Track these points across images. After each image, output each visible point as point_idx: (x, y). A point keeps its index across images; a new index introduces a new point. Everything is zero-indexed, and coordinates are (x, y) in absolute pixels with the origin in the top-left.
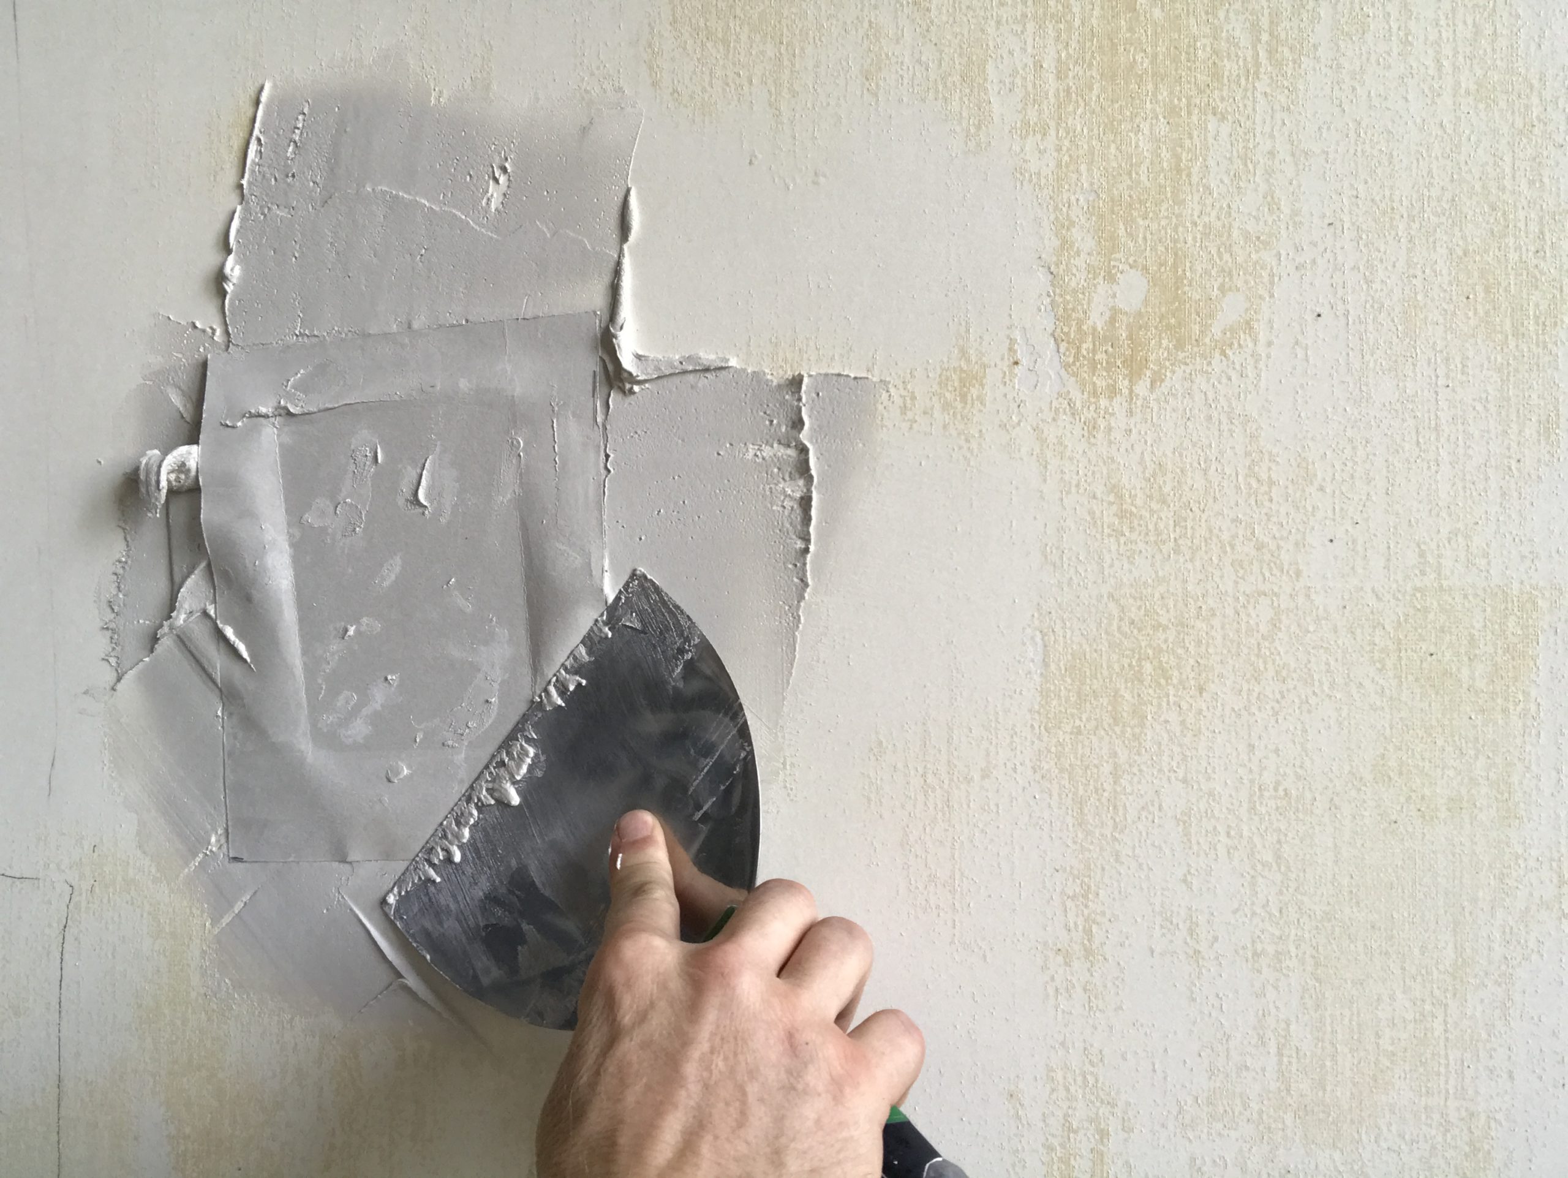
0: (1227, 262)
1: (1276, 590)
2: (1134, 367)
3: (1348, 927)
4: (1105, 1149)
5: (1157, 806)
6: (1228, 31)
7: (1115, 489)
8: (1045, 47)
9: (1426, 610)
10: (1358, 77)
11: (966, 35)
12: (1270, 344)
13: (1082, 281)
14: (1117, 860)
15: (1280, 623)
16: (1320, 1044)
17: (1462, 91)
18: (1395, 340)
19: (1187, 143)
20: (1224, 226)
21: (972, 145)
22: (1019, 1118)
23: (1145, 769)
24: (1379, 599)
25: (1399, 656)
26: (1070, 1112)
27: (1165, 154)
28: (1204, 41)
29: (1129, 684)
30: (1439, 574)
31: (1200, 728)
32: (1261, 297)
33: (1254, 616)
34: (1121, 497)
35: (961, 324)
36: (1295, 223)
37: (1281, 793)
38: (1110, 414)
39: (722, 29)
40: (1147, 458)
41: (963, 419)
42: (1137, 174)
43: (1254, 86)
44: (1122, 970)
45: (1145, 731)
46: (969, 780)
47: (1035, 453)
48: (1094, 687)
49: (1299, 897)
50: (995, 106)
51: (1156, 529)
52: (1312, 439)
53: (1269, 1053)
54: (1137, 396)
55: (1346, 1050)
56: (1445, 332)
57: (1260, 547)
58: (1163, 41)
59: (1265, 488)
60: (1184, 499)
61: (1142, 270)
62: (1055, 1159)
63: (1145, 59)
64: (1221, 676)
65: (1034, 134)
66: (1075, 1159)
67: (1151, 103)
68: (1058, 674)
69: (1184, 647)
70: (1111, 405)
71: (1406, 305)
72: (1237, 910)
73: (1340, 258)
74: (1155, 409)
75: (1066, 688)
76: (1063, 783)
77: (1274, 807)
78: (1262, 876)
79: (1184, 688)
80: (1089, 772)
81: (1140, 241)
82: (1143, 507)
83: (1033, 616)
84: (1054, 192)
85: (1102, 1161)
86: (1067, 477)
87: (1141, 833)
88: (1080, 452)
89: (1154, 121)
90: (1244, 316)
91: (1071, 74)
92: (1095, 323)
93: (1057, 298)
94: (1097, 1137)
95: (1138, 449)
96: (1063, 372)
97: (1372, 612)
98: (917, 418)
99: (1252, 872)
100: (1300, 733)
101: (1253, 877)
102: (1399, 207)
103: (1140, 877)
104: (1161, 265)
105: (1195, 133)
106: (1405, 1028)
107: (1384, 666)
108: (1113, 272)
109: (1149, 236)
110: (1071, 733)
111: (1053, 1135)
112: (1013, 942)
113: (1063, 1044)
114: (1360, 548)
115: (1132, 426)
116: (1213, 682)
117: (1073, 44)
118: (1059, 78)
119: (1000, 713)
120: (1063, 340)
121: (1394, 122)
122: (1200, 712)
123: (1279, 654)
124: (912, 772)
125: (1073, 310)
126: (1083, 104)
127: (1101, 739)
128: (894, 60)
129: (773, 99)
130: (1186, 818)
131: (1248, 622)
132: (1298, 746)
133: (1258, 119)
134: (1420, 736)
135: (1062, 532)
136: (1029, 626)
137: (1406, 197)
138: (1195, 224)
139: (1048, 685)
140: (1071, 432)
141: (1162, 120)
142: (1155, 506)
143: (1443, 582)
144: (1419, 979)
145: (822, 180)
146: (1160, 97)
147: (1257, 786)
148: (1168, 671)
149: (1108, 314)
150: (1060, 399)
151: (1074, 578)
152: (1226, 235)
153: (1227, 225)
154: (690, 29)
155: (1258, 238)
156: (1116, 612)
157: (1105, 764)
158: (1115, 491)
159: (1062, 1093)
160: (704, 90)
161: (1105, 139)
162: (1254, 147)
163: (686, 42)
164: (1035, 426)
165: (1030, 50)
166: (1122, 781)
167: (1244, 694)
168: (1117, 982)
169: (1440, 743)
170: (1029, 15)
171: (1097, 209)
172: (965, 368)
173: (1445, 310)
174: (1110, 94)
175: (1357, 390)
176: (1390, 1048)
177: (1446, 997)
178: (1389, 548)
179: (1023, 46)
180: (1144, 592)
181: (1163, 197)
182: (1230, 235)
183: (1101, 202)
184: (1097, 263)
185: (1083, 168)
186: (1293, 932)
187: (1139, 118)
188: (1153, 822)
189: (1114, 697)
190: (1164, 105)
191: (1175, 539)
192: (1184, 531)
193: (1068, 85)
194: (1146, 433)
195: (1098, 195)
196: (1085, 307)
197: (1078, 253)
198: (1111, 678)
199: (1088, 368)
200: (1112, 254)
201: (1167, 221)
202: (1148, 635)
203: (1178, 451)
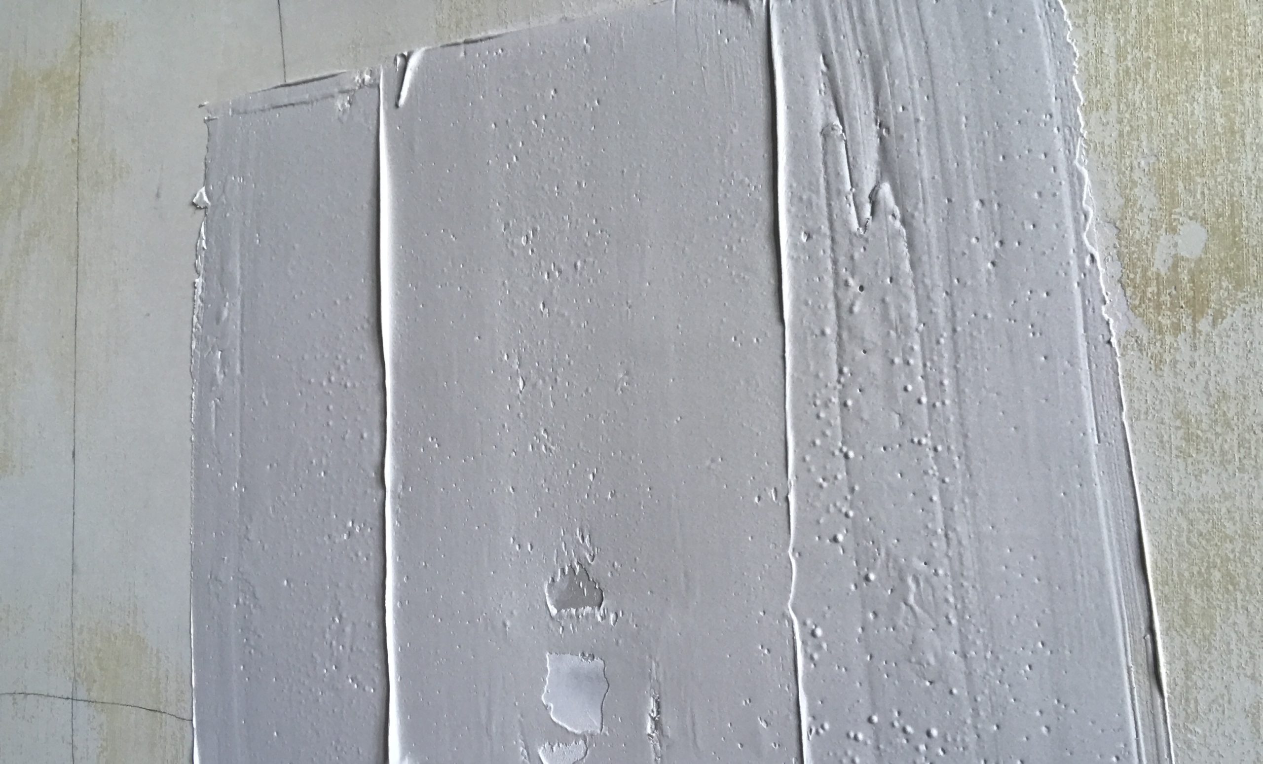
2: (1197, 307)
5: (1226, 698)
7: (1181, 415)
8: (1105, 35)
13: (1146, 233)
14: (1189, 747)
19: (1240, 108)
23: (1215, 667)
27: (1220, 121)
29: (1199, 590)
34: (1188, 422)
38: (1174, 349)
40: (1212, 386)
42: (1193, 138)
45: (1215, 632)
51: (1222, 450)
54: (1200, 332)
58: (1215, 22)
60: (1247, 422)
61: (1201, 221)
63: (1198, 38)
65: (1098, 110)
67: (1205, 76)
69: (1250, 556)
70: (1176, 341)
74: (1217, 344)
79: (1251, 593)
81: (1199, 196)
82: (1209, 431)
84: (1116, 158)
86: (1136, 405)
87: (1212, 725)
88: (1148, 383)
89: (1208, 92)
91: (1129, 57)
92: (1158, 270)
93: (1123, 249)
95: (1203, 378)
96: (1130, 313)
104: (1219, 216)
105: (1247, 100)
108: (1174, 224)
109: (1206, 192)
115: (1196, 358)
117: (1131, 31)
118: (1118, 61)
120: (1129, 286)
125: (1138, 259)
126: (1141, 82)
130: (1254, 711)
138: (1250, 179)
140: (1139, 366)
141: (1216, 90)
142: (1219, 430)
146: (1213, 71)
148: (1235, 578)
149: (1171, 261)
150: (1128, 337)
156: (1185, 525)
157: (1177, 661)
158: (1182, 417)
161: (1162, 110)
165: (1091, 38)
166: (1193, 676)
170: (1090, 10)
171: (1157, 171)
174: (1166, 70)
179: (1085, 36)
180: (1212, 507)
181: (1218, 157)
183: (1161, 164)
184: (1159, 217)
185: (1143, 136)
187: (1193, 90)
188: (1224, 713)
189: (1185, 601)
190: (1217, 76)
191: (1240, 458)
192: (1247, 451)
193: (1127, 66)
194: (1210, 365)
195: (1158, 159)
196: (1149, 256)
197: (1141, 210)
198: (1182, 584)
199: (1154, 309)
200: (1173, 208)
201: (1223, 177)
202: (1216, 545)
203: (1241, 380)
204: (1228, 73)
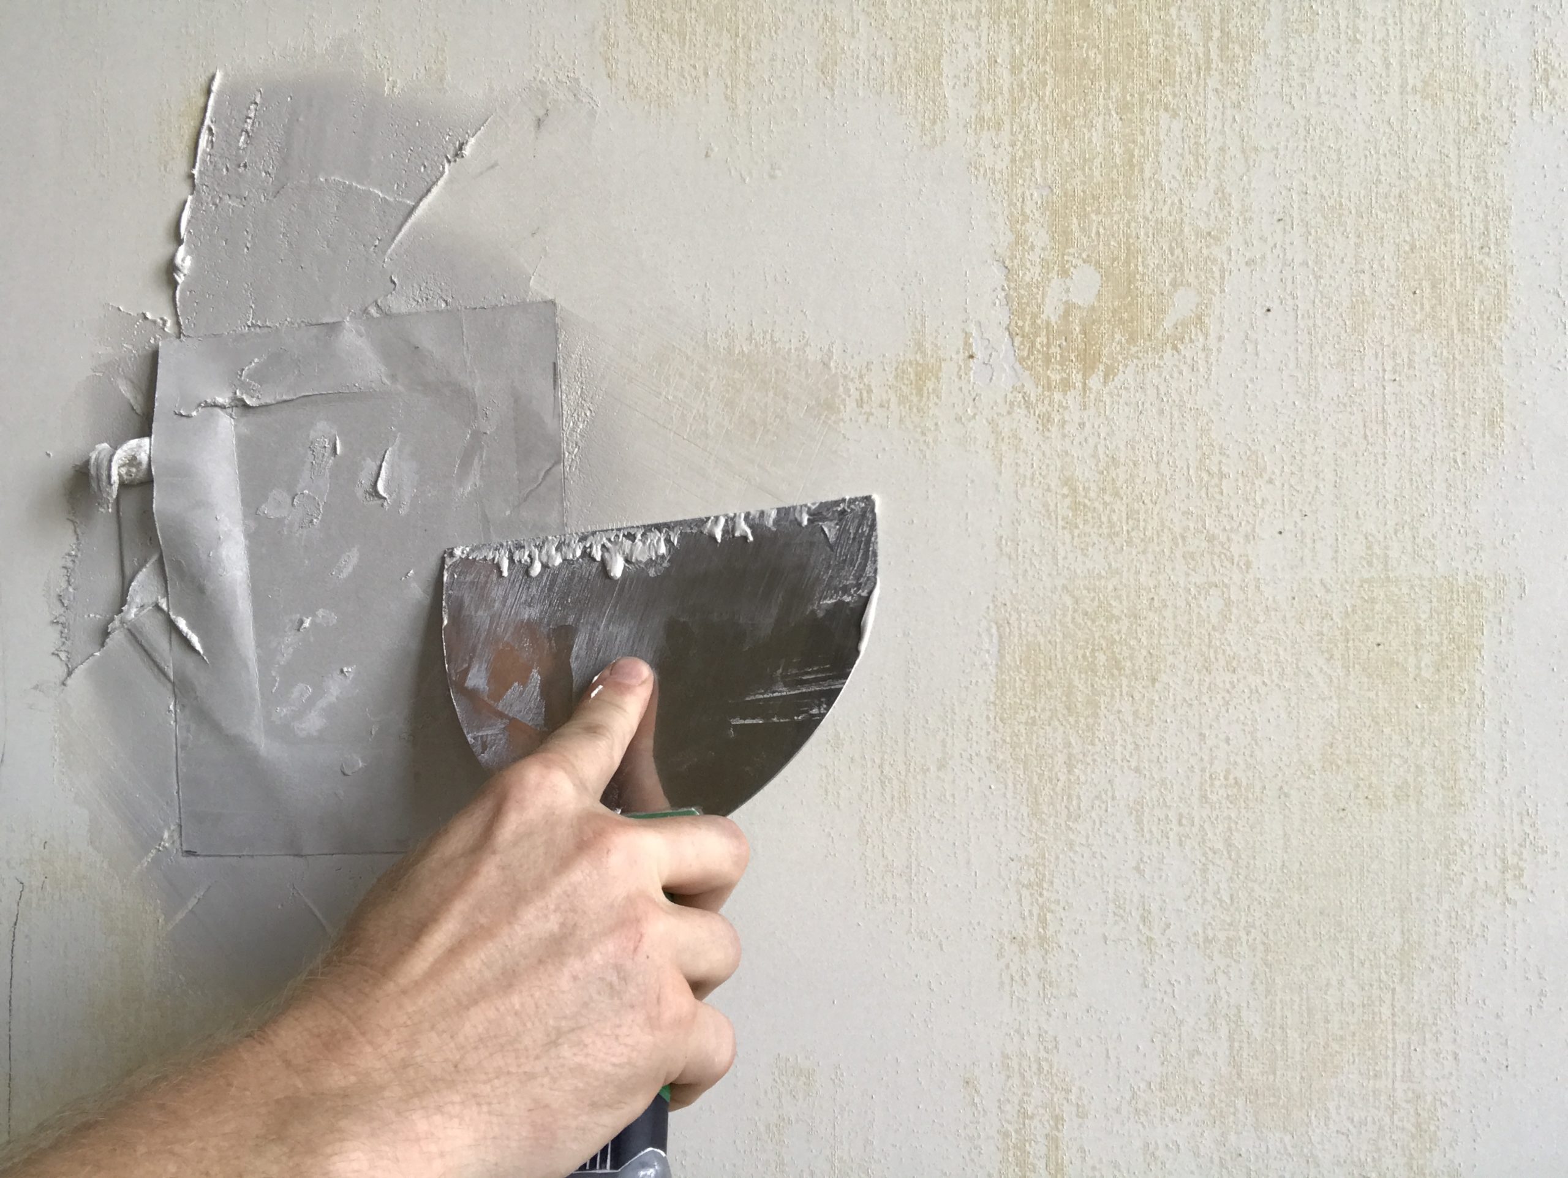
0: (1178, 257)
1: (1226, 581)
2: (1088, 361)
3: (1298, 913)
4: (1060, 1135)
5: (1110, 794)
6: (1180, 28)
7: (1067, 482)
8: (1000, 42)
9: (1373, 601)
10: (1307, 74)
11: (921, 30)
12: (1220, 338)
13: (1037, 275)
14: (1071, 849)
15: (1231, 614)
16: (1270, 1030)
17: (1409, 88)
18: (1344, 335)
19: (1140, 139)
20: (1176, 220)
21: (927, 139)
22: (975, 1105)
23: (1099, 759)
24: (1328, 591)
25: (1347, 646)
26: (1025, 1098)
27: (1117, 149)
28: (1156, 37)
29: (1083, 675)
30: (1386, 564)
31: (1152, 717)
32: (1212, 292)
33: (1205, 607)
34: (1075, 490)
35: (916, 318)
36: (1245, 219)
37: (1232, 781)
38: (1063, 407)
39: (678, 21)
40: (1100, 451)
41: (918, 411)
42: (1090, 169)
43: (1205, 83)
44: (1076, 957)
45: (1099, 721)
46: (925, 771)
47: (990, 446)
48: (1050, 677)
49: (1250, 884)
50: (950, 102)
51: (1109, 521)
52: (1262, 432)
53: (1220, 1038)
54: (1090, 389)
55: (1296, 1035)
56: (1393, 327)
57: (1211, 539)
58: (1117, 37)
59: (1216, 480)
60: (1137, 492)
61: (1095, 265)
62: (1011, 1144)
63: (1098, 55)
64: (1173, 666)
65: (989, 129)
66: (1030, 1144)
67: (1104, 99)
68: (1013, 664)
69: (1136, 638)
70: (1064, 398)
71: (1354, 300)
72: (1189, 897)
73: (1289, 257)
74: (1108, 403)
75: (1020, 679)
76: (1018, 772)
77: (1225, 795)
78: (1213, 864)
79: (1136, 679)
80: (1043, 762)
81: (1093, 235)
82: (1097, 499)
83: (988, 608)
84: (1008, 187)
85: (1057, 1148)
86: (1021, 470)
87: (1094, 822)
88: (1035, 444)
89: (1107, 117)
90: (1194, 310)
91: (1025, 70)
92: (1049, 317)
93: (1011, 292)
94: (1051, 1122)
95: (1092, 441)
96: (1018, 366)
97: (1320, 603)
98: (873, 410)
99: (1203, 860)
100: (1250, 723)
101: (1204, 864)
102: (1348, 203)
103: (1093, 866)
104: (1114, 260)
105: (1148, 129)
106: (1353, 1012)
107: (1332, 657)
108: (1067, 266)
109: (1102, 231)
110: (1026, 723)
111: (1010, 1123)
112: (969, 931)
113: (1018, 1031)
114: (1308, 541)
115: (1086, 420)
116: (1165, 672)
117: (1028, 40)
118: (1012, 72)
119: (956, 704)
120: (1017, 334)
121: (1342, 119)
122: (1152, 701)
123: (1229, 645)
124: (869, 764)
125: (1028, 304)
126: (1037, 99)
127: (1055, 730)
128: (849, 53)
129: (729, 92)
130: (1139, 807)
131: (1199, 613)
132: (1249, 736)
133: (1209, 116)
134: (1367, 725)
135: (1016, 524)
136: (985, 618)
137: (1355, 193)
138: (1147, 219)
139: (1004, 677)
140: (1026, 426)
141: (1115, 115)
142: (1107, 498)
143: (1389, 573)
144: (1367, 964)
145: (778, 173)
146: (1113, 94)
147: (1208, 775)
148: (1120, 661)
149: (1062, 307)
150: (1015, 393)
151: (1029, 569)
152: (1177, 230)
153: (1179, 221)
154: (645, 20)
155: (1209, 234)
156: (1068, 601)
157: (1059, 754)
158: (1069, 483)
159: (1016, 1080)
160: (659, 82)
161: (1058, 134)
162: (1205, 143)
163: (641, 35)
164: (990, 419)
165: (983, 45)
166: (1075, 770)
167: (1195, 684)
168: (1071, 970)
169: (1387, 730)
170: (984, 11)
171: (1050, 204)
172: (921, 362)
173: (1393, 305)
174: (1064, 89)
175: (1306, 384)
176: (1340, 1033)
177: (1393, 982)
178: (1337, 540)
179: (978, 41)
180: (1097, 583)
181: (1115, 192)
182: (1181, 231)
183: (1055, 197)
184: (1051, 258)
185: (1037, 163)
186: (1243, 921)
187: (1092, 113)
188: (1107, 811)
189: (1068, 687)
190: (1117, 101)
191: (1128, 531)
192: (1136, 523)
193: (1022, 80)
194: (1099, 427)
195: (1052, 191)
196: (1039, 301)
197: (1032, 248)
198: (1065, 669)
199: (1043, 361)
200: (1065, 248)
201: (1119, 216)
202: (1102, 626)
203: (1131, 444)
204: (1129, 98)
